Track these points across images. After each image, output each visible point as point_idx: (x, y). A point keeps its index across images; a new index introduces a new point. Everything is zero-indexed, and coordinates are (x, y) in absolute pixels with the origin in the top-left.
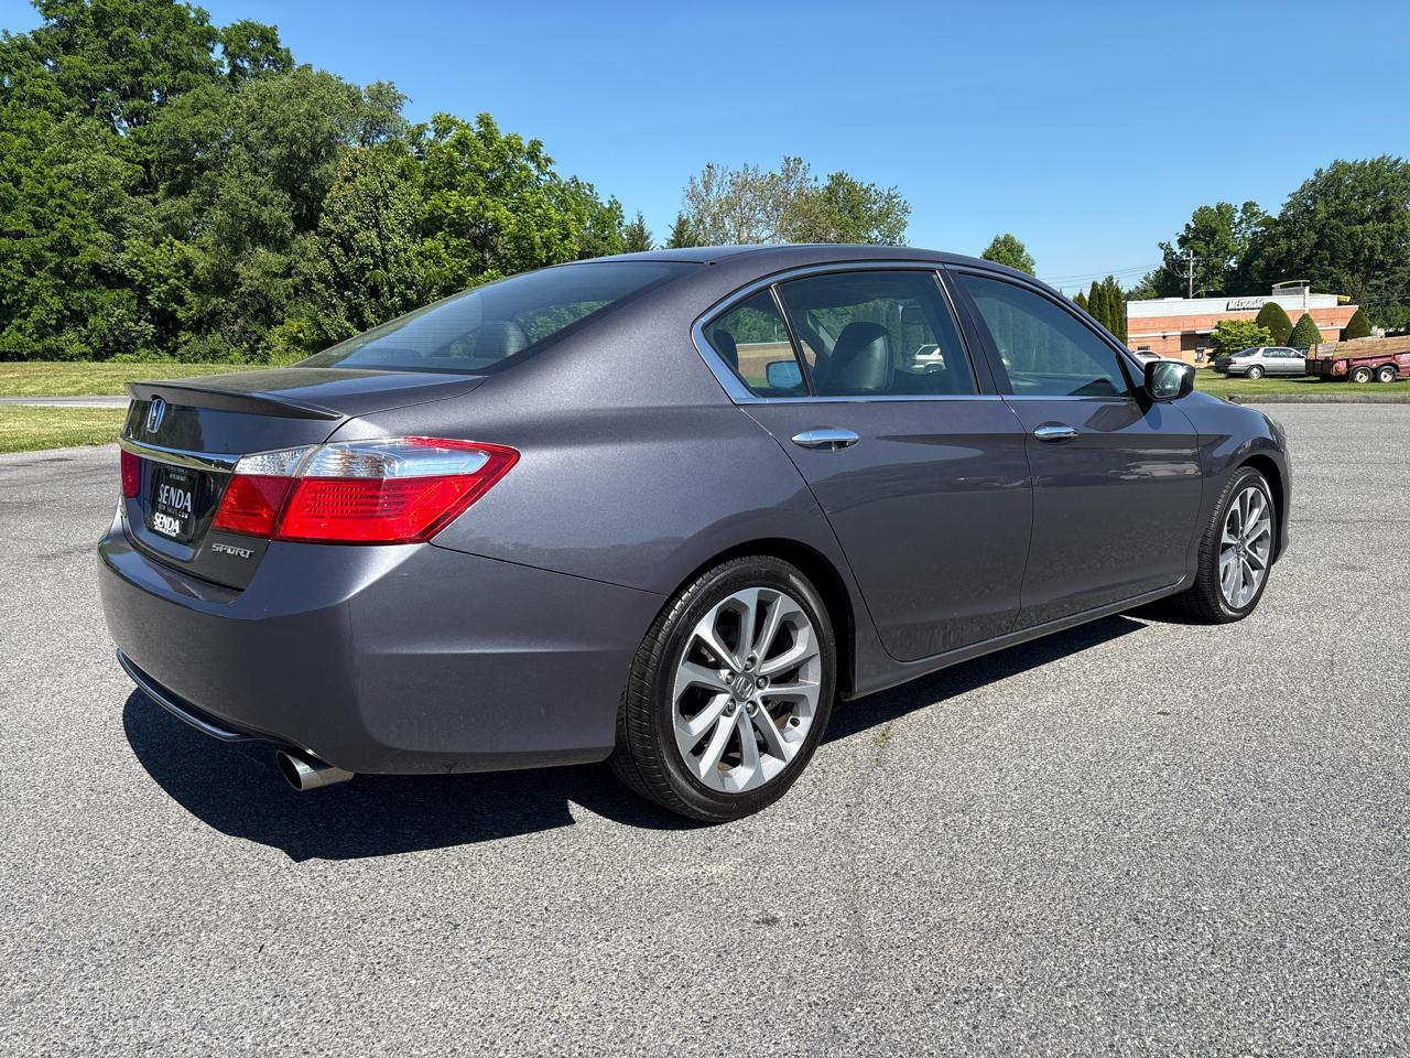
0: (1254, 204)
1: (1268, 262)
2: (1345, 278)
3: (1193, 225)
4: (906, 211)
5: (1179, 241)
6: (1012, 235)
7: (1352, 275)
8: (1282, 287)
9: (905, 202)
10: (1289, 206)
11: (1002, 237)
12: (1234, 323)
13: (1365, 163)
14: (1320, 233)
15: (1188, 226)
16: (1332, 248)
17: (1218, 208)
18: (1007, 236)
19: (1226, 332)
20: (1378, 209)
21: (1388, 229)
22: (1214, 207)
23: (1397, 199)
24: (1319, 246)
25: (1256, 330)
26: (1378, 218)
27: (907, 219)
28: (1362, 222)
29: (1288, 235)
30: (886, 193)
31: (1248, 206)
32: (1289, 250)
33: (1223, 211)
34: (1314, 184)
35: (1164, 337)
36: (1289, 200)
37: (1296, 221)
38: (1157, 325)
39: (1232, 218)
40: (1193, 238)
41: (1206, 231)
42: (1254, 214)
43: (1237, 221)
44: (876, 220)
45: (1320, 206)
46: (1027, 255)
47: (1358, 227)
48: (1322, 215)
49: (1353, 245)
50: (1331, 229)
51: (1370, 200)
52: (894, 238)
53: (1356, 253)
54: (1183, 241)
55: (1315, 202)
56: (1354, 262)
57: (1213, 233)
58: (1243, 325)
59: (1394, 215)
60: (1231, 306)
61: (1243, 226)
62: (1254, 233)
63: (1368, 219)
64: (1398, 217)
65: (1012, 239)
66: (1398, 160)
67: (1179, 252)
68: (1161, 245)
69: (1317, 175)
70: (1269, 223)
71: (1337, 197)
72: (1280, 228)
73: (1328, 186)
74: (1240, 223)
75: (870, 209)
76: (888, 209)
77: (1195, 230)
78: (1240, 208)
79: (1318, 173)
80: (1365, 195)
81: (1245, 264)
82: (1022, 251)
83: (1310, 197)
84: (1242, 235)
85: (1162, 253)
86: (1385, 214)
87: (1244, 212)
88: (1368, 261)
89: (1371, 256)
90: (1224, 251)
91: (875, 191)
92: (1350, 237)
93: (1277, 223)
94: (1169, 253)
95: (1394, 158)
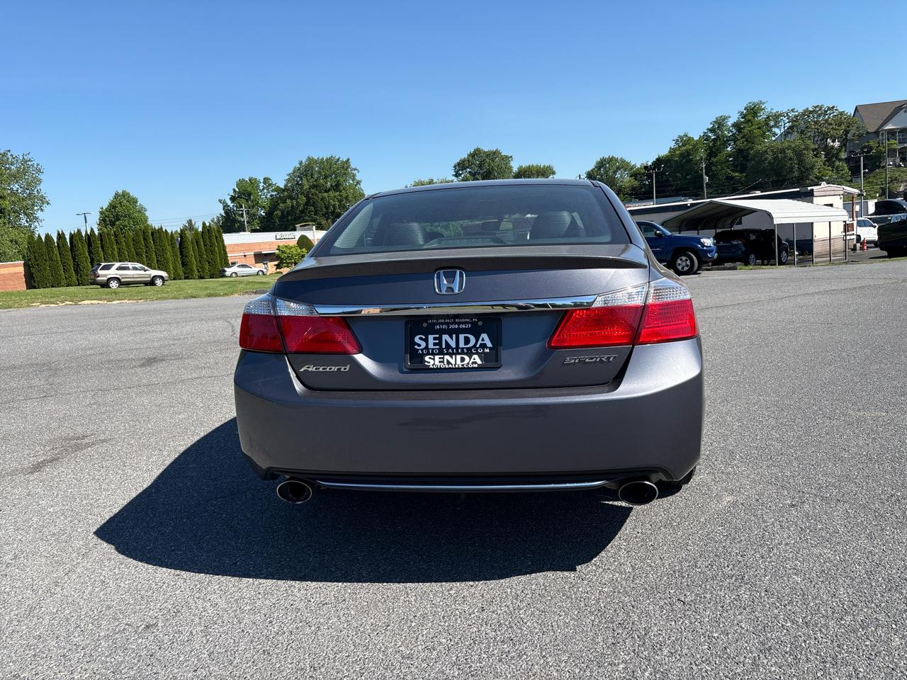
0: (270, 179)
1: (282, 212)
2: (324, 222)
3: (237, 190)
4: (39, 171)
5: (231, 199)
6: (127, 191)
7: (327, 220)
8: (301, 226)
9: (38, 165)
10: (288, 181)
11: (120, 192)
12: (286, 246)
13: (322, 159)
14: (307, 196)
15: (234, 190)
16: (314, 205)
17: (250, 180)
18: (124, 192)
19: (283, 252)
20: (333, 185)
21: (340, 196)
22: (247, 179)
23: (342, 180)
24: (307, 204)
25: (299, 250)
26: (334, 190)
27: (42, 176)
28: (326, 191)
29: (290, 197)
30: (21, 158)
31: (266, 180)
32: (292, 206)
33: (253, 182)
34: (299, 169)
35: (245, 256)
36: (288, 177)
37: (293, 190)
38: (240, 249)
39: (258, 186)
40: (238, 197)
41: (245, 193)
42: (270, 185)
43: (261, 188)
44: (15, 177)
45: (305, 181)
46: (140, 205)
47: (326, 194)
48: (306, 187)
49: (325, 204)
50: (312, 194)
51: (329, 179)
52: (33, 191)
53: (327, 208)
54: (233, 199)
55: (301, 179)
56: (326, 213)
57: (249, 195)
58: (292, 248)
59: (342, 188)
60: (278, 237)
61: (265, 191)
62: (271, 196)
63: (330, 190)
64: (344, 189)
65: (128, 194)
66: (339, 159)
67: (231, 205)
68: (220, 201)
69: (300, 164)
70: (278, 189)
71: (312, 177)
72: (286, 193)
73: (306, 170)
74: (263, 189)
75: (9, 169)
76: (24, 169)
77: (239, 192)
78: (262, 181)
79: (301, 163)
80: (326, 177)
81: (270, 214)
82: (136, 202)
83: (299, 177)
84: (265, 196)
85: (221, 206)
86: (337, 187)
87: (265, 183)
88: (333, 213)
89: (334, 209)
90: (256, 204)
91: (12, 155)
92: (322, 199)
93: (283, 190)
94: (225, 206)
95: (337, 157)
